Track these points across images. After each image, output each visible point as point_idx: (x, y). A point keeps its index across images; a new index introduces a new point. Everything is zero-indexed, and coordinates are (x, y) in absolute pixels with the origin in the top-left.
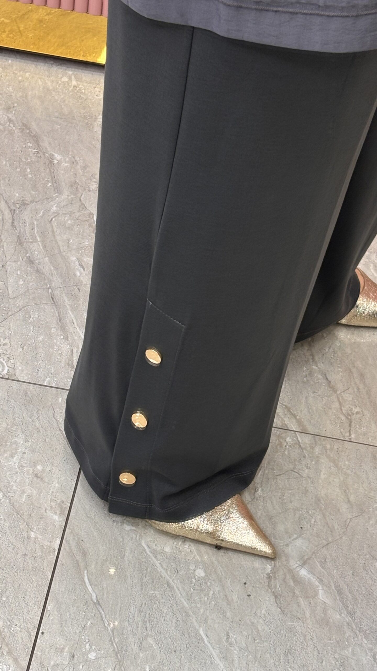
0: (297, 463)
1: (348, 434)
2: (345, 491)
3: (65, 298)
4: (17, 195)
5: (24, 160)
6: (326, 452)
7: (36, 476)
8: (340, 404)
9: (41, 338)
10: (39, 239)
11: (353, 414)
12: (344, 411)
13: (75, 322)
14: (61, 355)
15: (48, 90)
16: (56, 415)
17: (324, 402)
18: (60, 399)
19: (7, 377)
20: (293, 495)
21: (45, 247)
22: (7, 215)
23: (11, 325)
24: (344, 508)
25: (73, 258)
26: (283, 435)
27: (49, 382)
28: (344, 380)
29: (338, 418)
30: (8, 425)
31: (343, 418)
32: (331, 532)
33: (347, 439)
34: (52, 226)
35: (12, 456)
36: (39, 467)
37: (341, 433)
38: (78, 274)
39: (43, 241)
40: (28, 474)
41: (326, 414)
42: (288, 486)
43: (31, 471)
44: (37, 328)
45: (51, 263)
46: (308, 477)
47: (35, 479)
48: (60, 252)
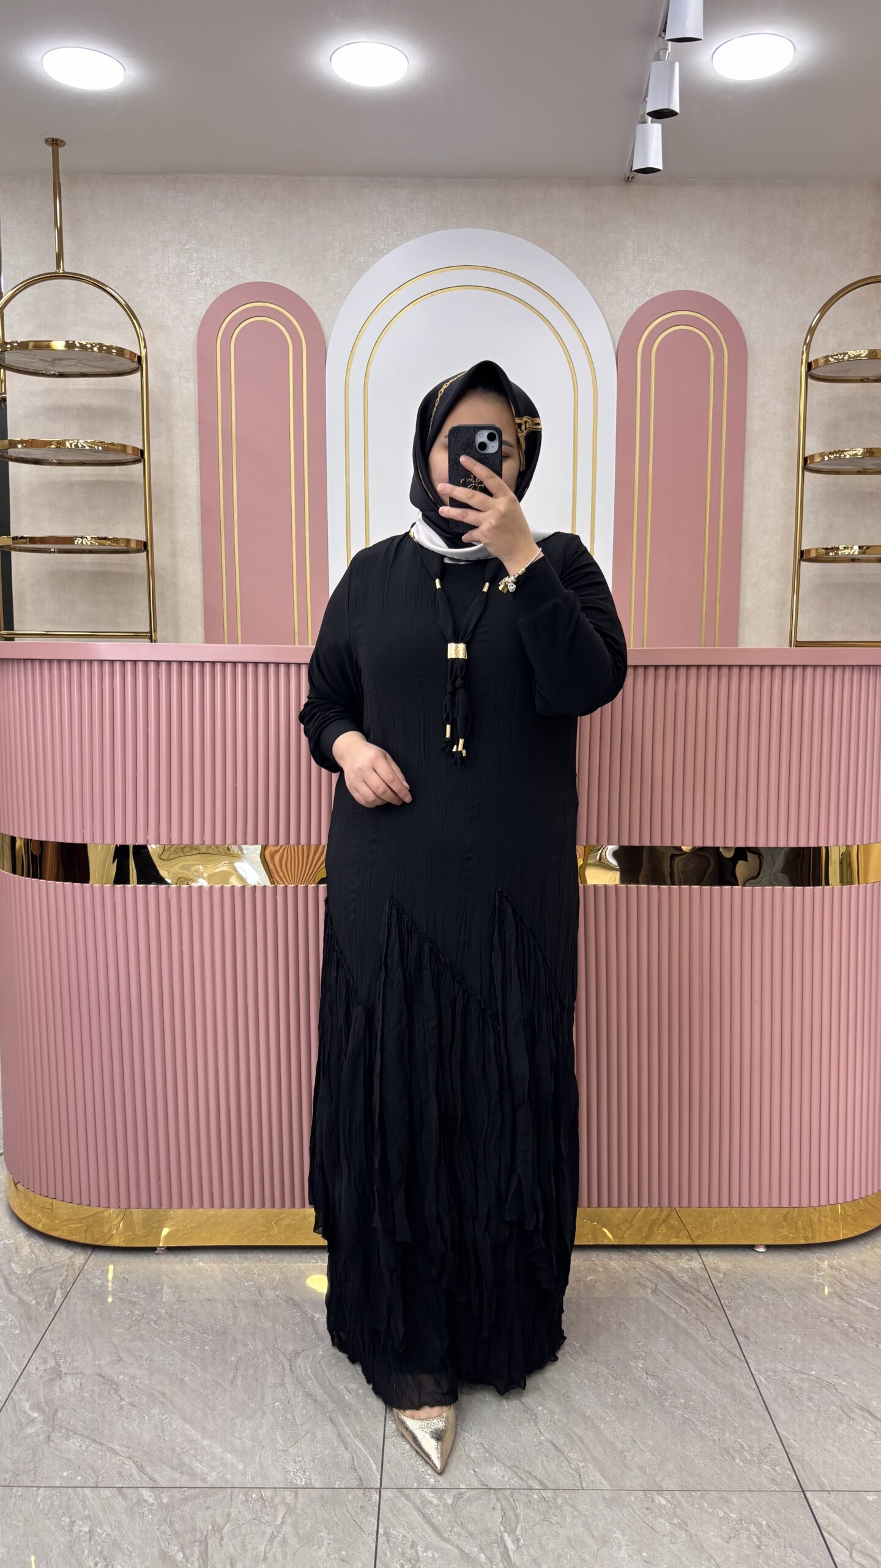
0: (546, 1514)
1: (580, 1484)
2: (588, 1529)
3: (341, 1418)
4: (291, 1348)
5: (292, 1322)
6: (566, 1500)
7: (342, 1560)
8: (568, 1462)
9: (327, 1452)
10: (313, 1377)
11: (580, 1468)
12: (573, 1468)
13: (351, 1434)
14: (344, 1462)
15: (302, 1270)
16: (349, 1509)
17: (556, 1462)
18: (350, 1497)
19: (305, 1487)
20: (549, 1539)
21: (318, 1382)
22: (286, 1363)
23: (302, 1446)
24: (589, 1541)
25: (342, 1387)
26: (530, 1494)
27: (339, 1485)
28: (567, 1444)
29: (570, 1473)
30: (312, 1524)
31: (574, 1472)
32: (585, 1562)
33: (580, 1488)
34: (321, 1366)
35: (320, 1547)
36: (343, 1553)
37: (574, 1484)
38: (347, 1398)
39: (315, 1378)
40: (335, 1560)
41: (560, 1472)
42: (543, 1533)
43: (337, 1557)
44: (323, 1445)
45: (325, 1393)
46: (557, 1523)
47: (342, 1562)
48: (330, 1384)
